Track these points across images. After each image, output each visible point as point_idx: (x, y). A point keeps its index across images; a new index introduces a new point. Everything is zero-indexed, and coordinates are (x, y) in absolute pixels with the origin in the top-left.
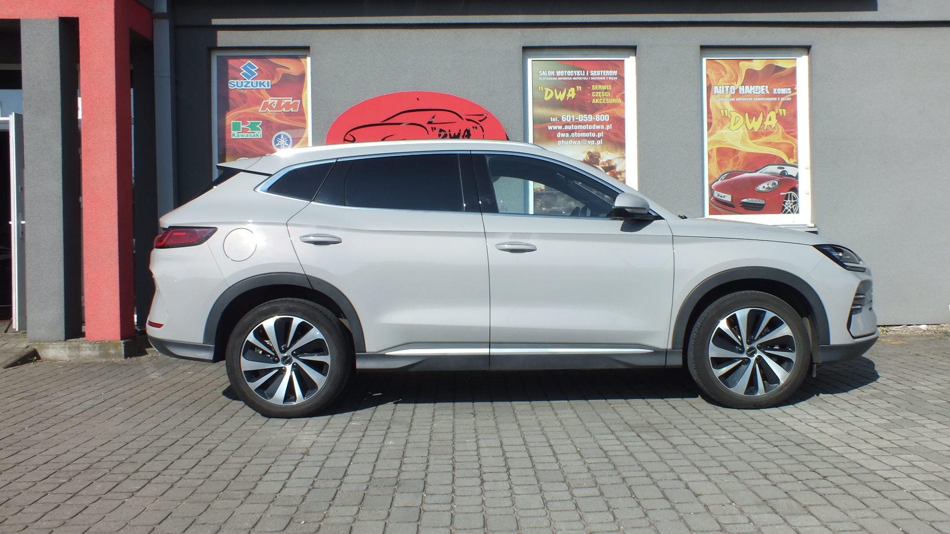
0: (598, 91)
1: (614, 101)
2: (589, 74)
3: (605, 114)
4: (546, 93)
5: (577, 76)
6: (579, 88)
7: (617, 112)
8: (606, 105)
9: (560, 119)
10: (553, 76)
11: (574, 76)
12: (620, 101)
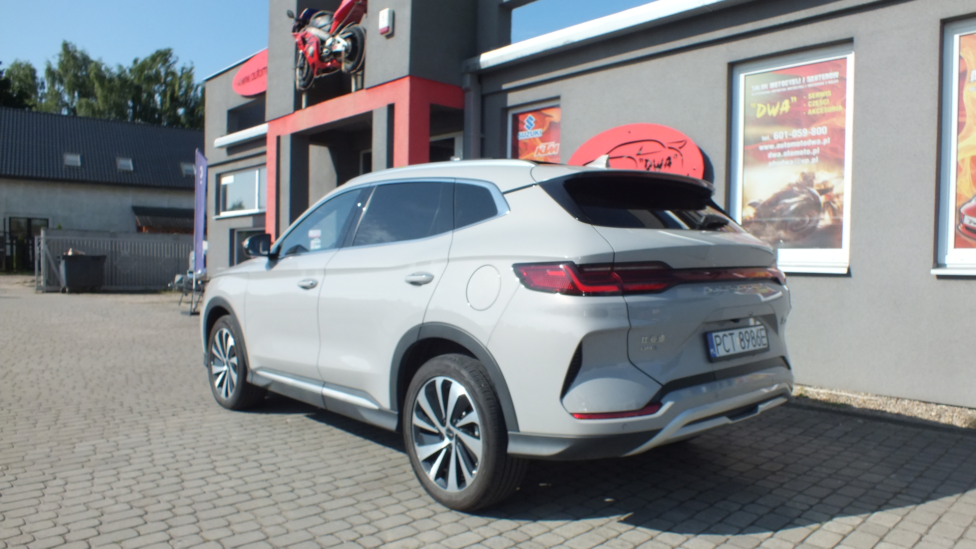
0: (815, 99)
1: (833, 109)
2: (806, 80)
3: (821, 126)
4: (759, 109)
5: (792, 86)
6: (794, 99)
7: (836, 122)
8: (824, 115)
9: (772, 137)
10: (766, 90)
11: (789, 86)
12: (840, 108)
